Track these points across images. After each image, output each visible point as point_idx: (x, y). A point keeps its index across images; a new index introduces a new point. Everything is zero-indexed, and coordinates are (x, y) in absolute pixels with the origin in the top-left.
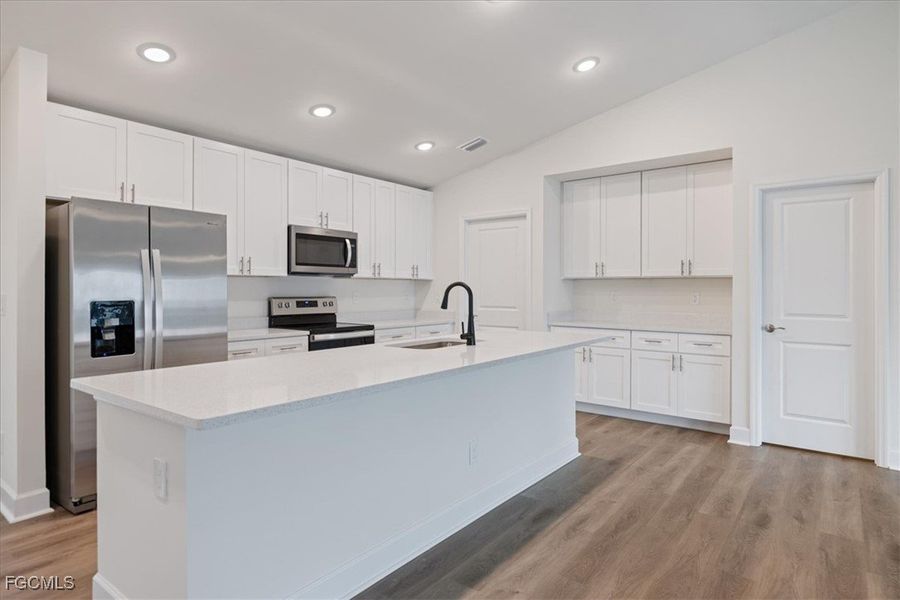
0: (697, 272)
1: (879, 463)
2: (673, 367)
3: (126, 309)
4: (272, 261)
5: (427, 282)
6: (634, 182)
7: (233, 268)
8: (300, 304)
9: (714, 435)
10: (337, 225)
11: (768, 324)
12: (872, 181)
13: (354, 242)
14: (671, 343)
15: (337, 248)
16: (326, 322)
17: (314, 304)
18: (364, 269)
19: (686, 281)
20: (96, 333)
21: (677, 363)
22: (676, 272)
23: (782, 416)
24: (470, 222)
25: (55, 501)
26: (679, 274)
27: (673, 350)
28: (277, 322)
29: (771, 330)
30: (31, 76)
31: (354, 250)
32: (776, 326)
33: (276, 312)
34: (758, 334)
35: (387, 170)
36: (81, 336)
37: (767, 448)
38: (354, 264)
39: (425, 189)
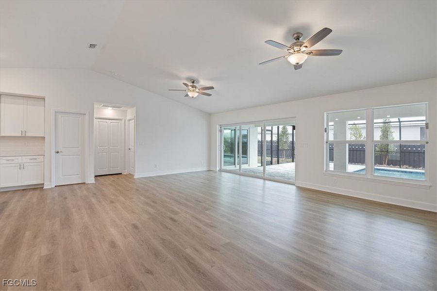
0: (28, 135)
1: (86, 183)
2: (20, 168)
9: (38, 188)
11: (57, 151)
12: (85, 114)
14: (19, 160)
19: (23, 138)
21: (22, 167)
23: (61, 177)
26: (20, 135)
27: (20, 162)
29: (58, 152)
32: (59, 151)
34: (53, 154)
37: (57, 187)
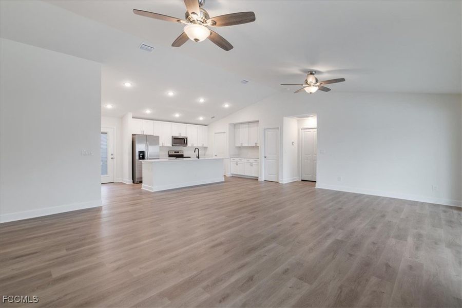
0: (258, 145)
1: (279, 182)
2: (251, 166)
3: (143, 152)
4: (168, 143)
5: (207, 147)
6: (247, 125)
7: (161, 145)
8: (175, 152)
10: (182, 135)
11: (265, 156)
13: (187, 139)
15: (183, 141)
16: (181, 156)
17: (178, 152)
18: (189, 144)
20: (139, 156)
22: (254, 145)
24: (215, 133)
25: (133, 182)
27: (251, 162)
28: (170, 156)
30: (130, 115)
31: (187, 141)
33: (170, 154)
34: (263, 159)
35: (194, 122)
36: (137, 157)
38: (187, 144)
39: (206, 125)
